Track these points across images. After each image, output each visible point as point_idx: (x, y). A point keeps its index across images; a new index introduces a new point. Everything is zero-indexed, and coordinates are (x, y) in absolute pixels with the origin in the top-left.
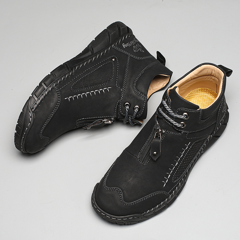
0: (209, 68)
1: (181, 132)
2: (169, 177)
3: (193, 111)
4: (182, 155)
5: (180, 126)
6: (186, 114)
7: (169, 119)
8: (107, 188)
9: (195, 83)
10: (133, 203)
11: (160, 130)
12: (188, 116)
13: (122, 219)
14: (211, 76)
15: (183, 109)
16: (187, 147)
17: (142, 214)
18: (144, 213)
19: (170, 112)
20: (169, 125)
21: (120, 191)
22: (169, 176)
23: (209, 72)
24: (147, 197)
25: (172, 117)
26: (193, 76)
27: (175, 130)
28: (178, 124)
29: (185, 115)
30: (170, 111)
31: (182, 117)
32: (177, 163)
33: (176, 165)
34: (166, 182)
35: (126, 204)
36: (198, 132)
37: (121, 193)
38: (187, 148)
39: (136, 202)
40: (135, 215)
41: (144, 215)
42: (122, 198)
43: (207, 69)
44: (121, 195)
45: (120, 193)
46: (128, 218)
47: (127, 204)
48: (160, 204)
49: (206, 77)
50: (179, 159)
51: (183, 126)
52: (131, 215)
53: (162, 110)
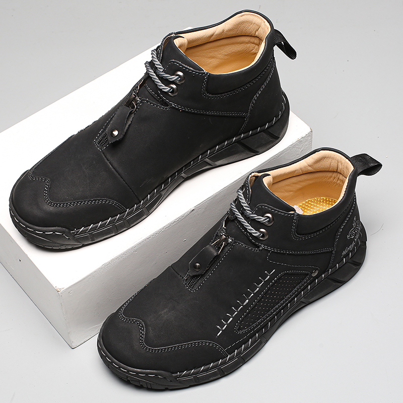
0: (333, 158)
1: (258, 247)
2: (229, 322)
3: (282, 212)
4: (258, 289)
5: (257, 234)
6: (269, 215)
7: (243, 220)
8: (123, 317)
9: (311, 182)
10: (159, 350)
11: (224, 237)
12: (271, 219)
13: (138, 373)
14: (339, 175)
15: (266, 206)
16: (269, 277)
17: (173, 375)
18: (176, 375)
19: (245, 210)
20: (242, 232)
21: (142, 326)
22: (230, 320)
23: (334, 164)
24: (185, 345)
25: (247, 218)
26: (305, 167)
27: (250, 241)
28: (255, 231)
29: (268, 217)
30: (246, 207)
31: (262, 219)
32: (247, 301)
33: (245, 304)
34: (224, 328)
35: (147, 348)
36: (290, 254)
37: (143, 330)
38: (267, 279)
39: (165, 349)
40: (159, 371)
41: (177, 377)
42: (142, 338)
43: (330, 160)
44: (141, 333)
45: (141, 329)
46: (147, 374)
47: (150, 349)
48: (208, 366)
49: (329, 174)
50: (252, 294)
51: (263, 236)
52: (153, 371)
53: (236, 206)
